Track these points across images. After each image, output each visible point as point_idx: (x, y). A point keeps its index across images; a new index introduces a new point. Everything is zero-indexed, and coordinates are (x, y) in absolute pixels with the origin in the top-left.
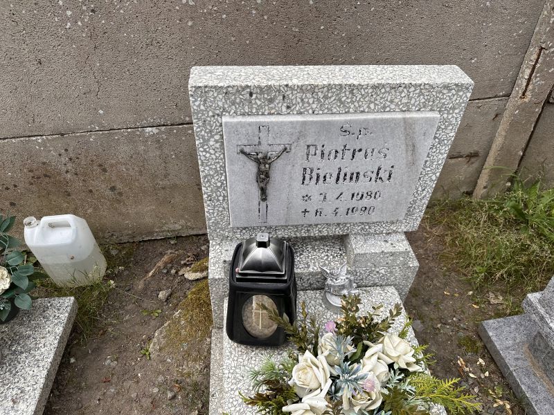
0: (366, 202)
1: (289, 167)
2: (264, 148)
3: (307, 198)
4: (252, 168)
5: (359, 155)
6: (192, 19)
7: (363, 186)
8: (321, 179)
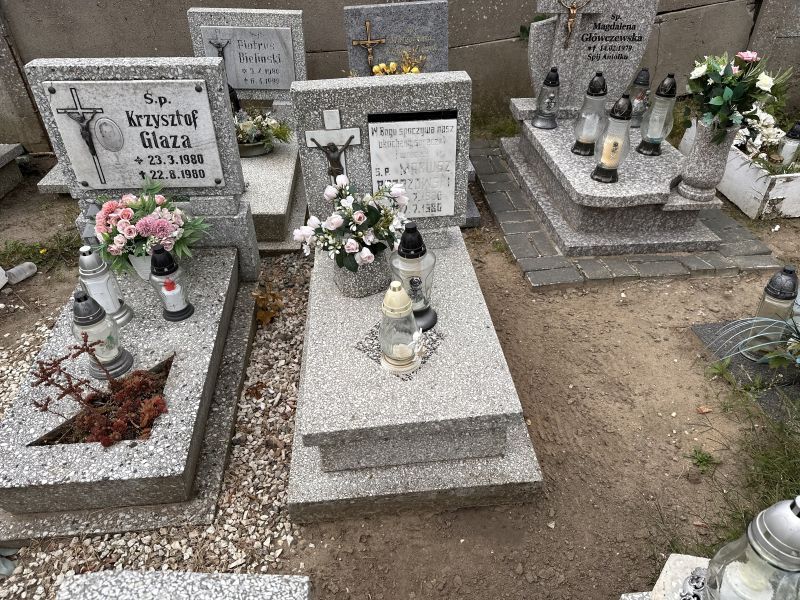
0: (273, 76)
1: (232, 52)
2: (219, 41)
3: (244, 71)
5: (262, 48)
7: (269, 65)
8: (248, 59)
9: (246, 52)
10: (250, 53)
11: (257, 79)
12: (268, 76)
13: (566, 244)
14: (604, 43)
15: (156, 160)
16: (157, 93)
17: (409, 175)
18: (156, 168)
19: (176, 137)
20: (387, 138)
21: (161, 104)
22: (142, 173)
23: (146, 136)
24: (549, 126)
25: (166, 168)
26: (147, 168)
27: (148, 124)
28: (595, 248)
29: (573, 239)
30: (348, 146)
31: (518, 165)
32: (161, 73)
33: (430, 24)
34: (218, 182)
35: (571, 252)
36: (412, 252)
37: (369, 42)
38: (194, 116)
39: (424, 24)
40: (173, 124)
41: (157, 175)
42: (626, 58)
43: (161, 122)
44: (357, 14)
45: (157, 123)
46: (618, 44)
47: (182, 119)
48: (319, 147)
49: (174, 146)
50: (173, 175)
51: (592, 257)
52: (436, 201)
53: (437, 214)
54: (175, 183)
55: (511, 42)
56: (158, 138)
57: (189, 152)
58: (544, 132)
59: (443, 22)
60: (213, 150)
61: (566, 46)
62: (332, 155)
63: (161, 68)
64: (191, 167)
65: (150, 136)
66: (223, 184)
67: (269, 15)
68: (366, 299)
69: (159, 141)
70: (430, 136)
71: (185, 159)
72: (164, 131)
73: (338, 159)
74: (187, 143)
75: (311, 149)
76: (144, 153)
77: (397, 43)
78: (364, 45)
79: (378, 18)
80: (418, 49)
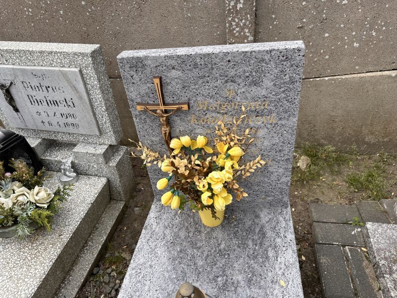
0: (70, 120)
1: (20, 93)
3: (39, 113)
5: (50, 89)
6: (33, 22)
7: (62, 109)
8: (39, 102)
9: (35, 94)
10: (40, 95)
11: (54, 123)
12: (64, 120)
33: (268, 83)
37: (163, 108)
39: (255, 83)
44: (138, 64)
77: (208, 109)
78: (155, 111)
79: (174, 73)
80: (243, 121)
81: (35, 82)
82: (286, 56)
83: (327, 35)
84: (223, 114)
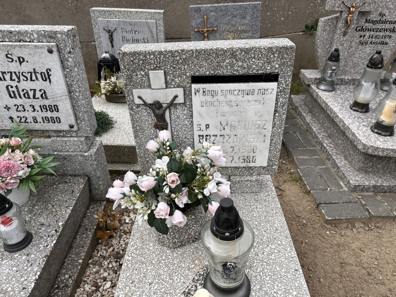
1: (118, 35)
2: (110, 28)
4: (107, 35)
5: (137, 32)
8: (128, 40)
9: (127, 36)
10: (130, 36)
13: (351, 182)
14: (372, 33)
15: (21, 108)
16: (16, 53)
17: (227, 131)
18: (22, 114)
19: (35, 90)
20: (209, 98)
21: (21, 63)
22: (11, 118)
23: (11, 89)
24: (330, 89)
25: (30, 115)
26: (15, 115)
27: (11, 79)
28: (374, 187)
29: (356, 179)
30: (172, 104)
31: (305, 115)
32: (20, 37)
33: (248, 18)
34: (72, 127)
35: (355, 189)
36: (227, 234)
37: (206, 29)
38: (48, 73)
39: (244, 18)
40: (31, 80)
41: (23, 120)
42: (387, 44)
43: (22, 78)
44: (198, 10)
45: (19, 78)
46: (381, 34)
47: (39, 76)
48: (145, 104)
49: (34, 97)
50: (35, 120)
51: (372, 194)
52: (252, 154)
53: (251, 165)
54: (37, 126)
55: (299, 35)
56: (20, 90)
57: (46, 102)
58: (327, 93)
59: (257, 17)
60: (66, 102)
61: (345, 34)
62: (157, 111)
63: (19, 33)
64: (49, 114)
65: (14, 89)
66: (75, 128)
67: (142, 12)
68: (180, 251)
69: (22, 94)
70: (250, 97)
71: (43, 108)
72: (25, 85)
73: (163, 115)
74: (44, 96)
75: (138, 106)
76: (11, 102)
77: (225, 30)
78: (202, 31)
79: (212, 13)
80: (239, 35)
81: (129, 28)
82: (255, 7)
83: (269, 14)
84: (231, 32)
